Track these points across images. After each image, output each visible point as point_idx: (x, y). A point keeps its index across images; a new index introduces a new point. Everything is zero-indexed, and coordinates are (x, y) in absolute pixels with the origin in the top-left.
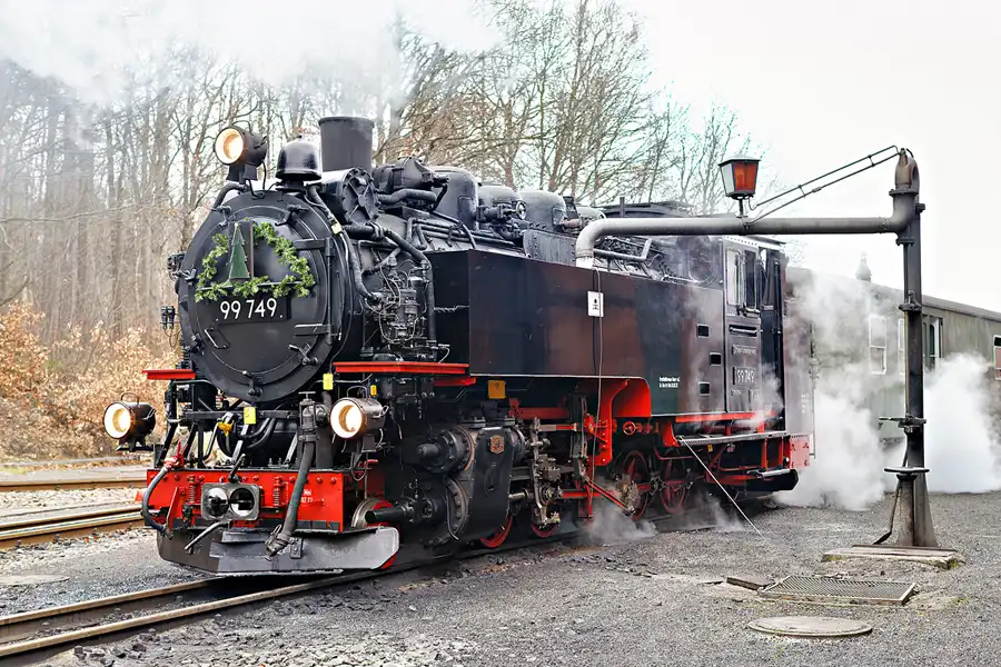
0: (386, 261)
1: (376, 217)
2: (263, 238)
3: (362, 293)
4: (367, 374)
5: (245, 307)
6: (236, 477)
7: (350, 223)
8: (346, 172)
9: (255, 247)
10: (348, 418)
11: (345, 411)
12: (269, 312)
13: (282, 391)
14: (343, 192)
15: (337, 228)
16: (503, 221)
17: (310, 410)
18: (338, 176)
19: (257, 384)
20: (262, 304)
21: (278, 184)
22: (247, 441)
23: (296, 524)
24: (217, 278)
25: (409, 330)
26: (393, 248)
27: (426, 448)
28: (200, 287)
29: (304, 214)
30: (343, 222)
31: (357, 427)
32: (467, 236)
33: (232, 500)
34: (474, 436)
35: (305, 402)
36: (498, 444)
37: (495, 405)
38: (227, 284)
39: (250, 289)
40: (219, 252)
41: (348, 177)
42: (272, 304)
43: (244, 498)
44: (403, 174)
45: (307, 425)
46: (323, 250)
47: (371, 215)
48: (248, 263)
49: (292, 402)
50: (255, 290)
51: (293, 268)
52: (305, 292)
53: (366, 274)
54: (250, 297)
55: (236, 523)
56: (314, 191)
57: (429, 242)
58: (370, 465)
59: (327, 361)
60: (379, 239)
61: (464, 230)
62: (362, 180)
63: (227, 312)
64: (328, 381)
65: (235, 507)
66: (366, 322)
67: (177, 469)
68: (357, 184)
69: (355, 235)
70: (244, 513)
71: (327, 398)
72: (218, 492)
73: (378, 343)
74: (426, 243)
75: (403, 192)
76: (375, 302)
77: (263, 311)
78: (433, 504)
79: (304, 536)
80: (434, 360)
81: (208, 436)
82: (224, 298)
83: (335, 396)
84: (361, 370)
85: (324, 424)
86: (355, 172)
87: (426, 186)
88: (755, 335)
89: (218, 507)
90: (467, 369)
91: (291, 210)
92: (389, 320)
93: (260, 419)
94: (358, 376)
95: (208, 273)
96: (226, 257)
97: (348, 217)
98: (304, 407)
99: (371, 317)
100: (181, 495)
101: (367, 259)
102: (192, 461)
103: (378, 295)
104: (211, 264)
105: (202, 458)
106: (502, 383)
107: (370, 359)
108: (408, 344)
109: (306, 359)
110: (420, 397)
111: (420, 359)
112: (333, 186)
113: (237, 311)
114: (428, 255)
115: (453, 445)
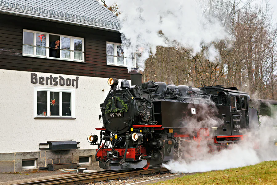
0: (143, 104)
1: (142, 95)
2: (118, 100)
3: (138, 111)
4: (139, 128)
5: (115, 115)
6: (113, 149)
7: (136, 96)
8: (135, 86)
9: (117, 102)
10: (135, 137)
11: (135, 135)
12: (119, 115)
13: (123, 132)
14: (135, 90)
15: (133, 98)
16: (172, 93)
17: (128, 136)
18: (134, 86)
19: (118, 131)
20: (118, 114)
21: (121, 89)
22: (117, 142)
23: (126, 159)
24: (109, 109)
25: (148, 118)
26: (145, 101)
27: (154, 143)
28: (106, 111)
29: (126, 95)
30: (134, 96)
31: (137, 138)
32: (163, 97)
33: (113, 154)
34: (164, 140)
35: (127, 134)
36: (170, 143)
37: (171, 134)
38: (111, 110)
39: (116, 111)
40: (109, 103)
41: (135, 87)
42: (120, 114)
43: (115, 154)
44: (149, 85)
45: (127, 138)
46: (130, 102)
47: (141, 94)
48: (115, 106)
49: (124, 134)
50: (117, 111)
51: (124, 106)
52: (127, 111)
53: (139, 107)
54: (116, 112)
55: (114, 159)
56: (128, 90)
57: (154, 99)
58: (141, 147)
59: (132, 125)
60: (142, 99)
61: (163, 96)
62: (138, 87)
63: (111, 116)
64: (132, 129)
65: (114, 156)
66: (139, 117)
67: (102, 148)
68: (137, 88)
69: (136, 99)
70: (115, 157)
71: (132, 133)
72: (110, 153)
73: (142, 121)
74: (153, 99)
75: (148, 89)
76: (141, 113)
77: (118, 115)
78: (156, 155)
79: (128, 162)
80: (154, 125)
81: (108, 142)
82: (111, 113)
83: (133, 132)
84: (138, 127)
85: (131, 138)
86: (137, 86)
87: (154, 87)
88: (240, 116)
89: (110, 156)
90: (161, 126)
91: (123, 94)
92: (144, 116)
93: (118, 138)
94: (138, 128)
95: (107, 108)
96: (111, 104)
97: (135, 95)
98: (126, 135)
99: (140, 116)
100: (103, 154)
101: (139, 104)
102: (105, 147)
103: (141, 111)
104: (108, 106)
105: (107, 146)
106: (172, 129)
107: (140, 125)
108: (148, 121)
109: (127, 125)
110: (151, 132)
111: (151, 124)
112: (132, 89)
113: (113, 115)
114: (153, 102)
115: (159, 143)
